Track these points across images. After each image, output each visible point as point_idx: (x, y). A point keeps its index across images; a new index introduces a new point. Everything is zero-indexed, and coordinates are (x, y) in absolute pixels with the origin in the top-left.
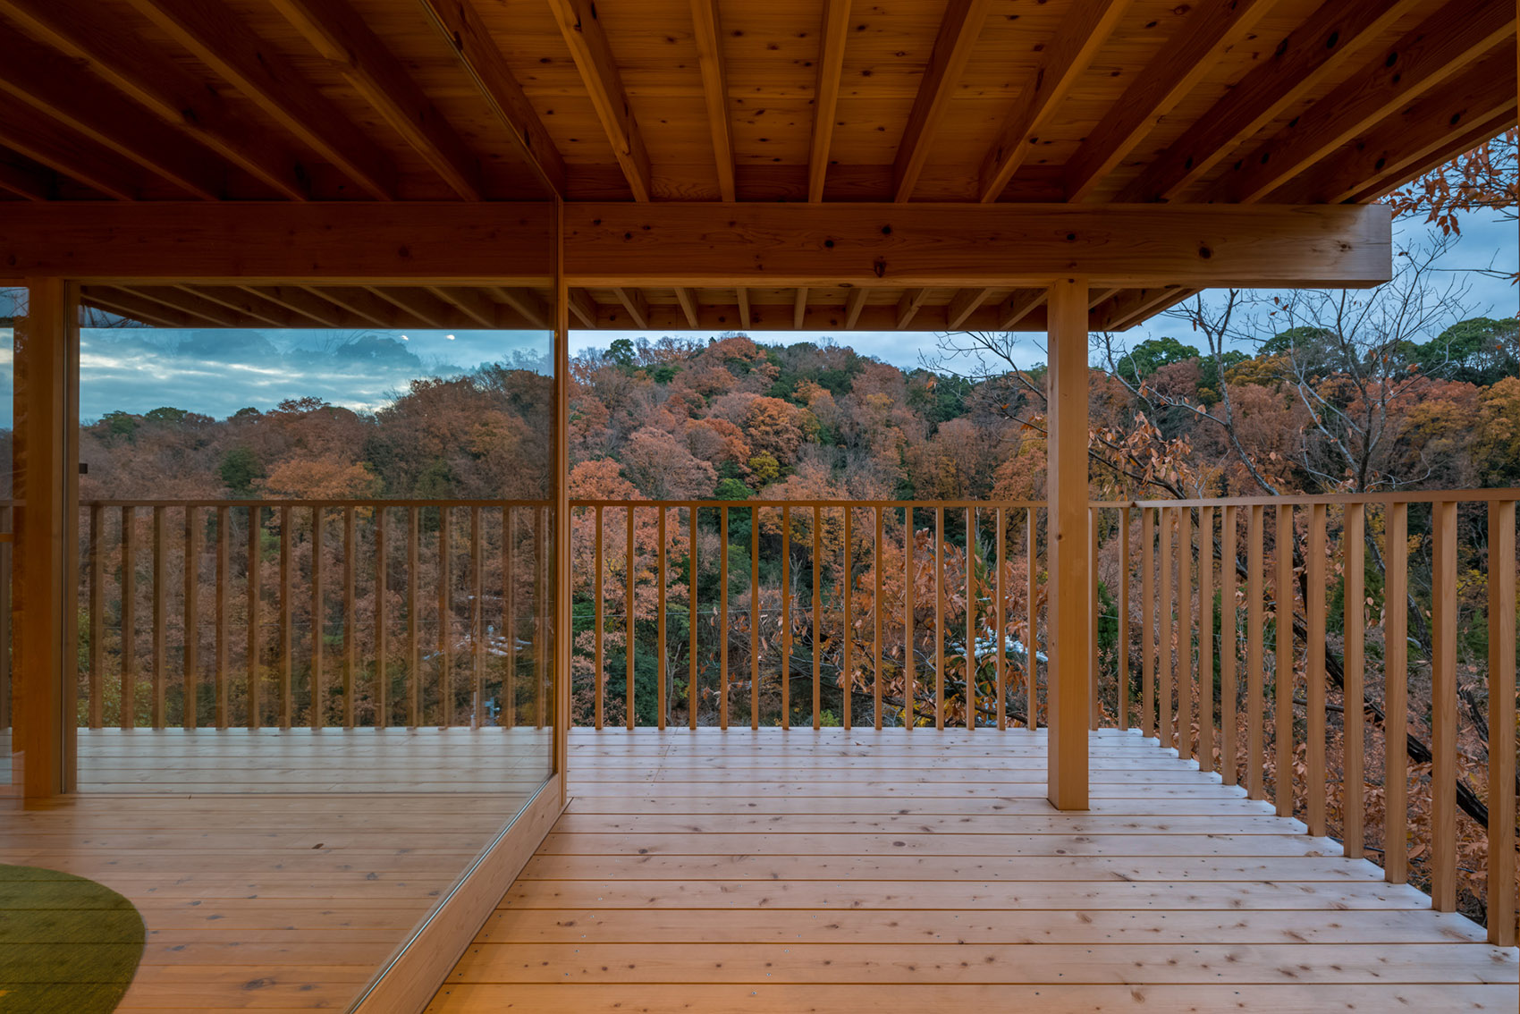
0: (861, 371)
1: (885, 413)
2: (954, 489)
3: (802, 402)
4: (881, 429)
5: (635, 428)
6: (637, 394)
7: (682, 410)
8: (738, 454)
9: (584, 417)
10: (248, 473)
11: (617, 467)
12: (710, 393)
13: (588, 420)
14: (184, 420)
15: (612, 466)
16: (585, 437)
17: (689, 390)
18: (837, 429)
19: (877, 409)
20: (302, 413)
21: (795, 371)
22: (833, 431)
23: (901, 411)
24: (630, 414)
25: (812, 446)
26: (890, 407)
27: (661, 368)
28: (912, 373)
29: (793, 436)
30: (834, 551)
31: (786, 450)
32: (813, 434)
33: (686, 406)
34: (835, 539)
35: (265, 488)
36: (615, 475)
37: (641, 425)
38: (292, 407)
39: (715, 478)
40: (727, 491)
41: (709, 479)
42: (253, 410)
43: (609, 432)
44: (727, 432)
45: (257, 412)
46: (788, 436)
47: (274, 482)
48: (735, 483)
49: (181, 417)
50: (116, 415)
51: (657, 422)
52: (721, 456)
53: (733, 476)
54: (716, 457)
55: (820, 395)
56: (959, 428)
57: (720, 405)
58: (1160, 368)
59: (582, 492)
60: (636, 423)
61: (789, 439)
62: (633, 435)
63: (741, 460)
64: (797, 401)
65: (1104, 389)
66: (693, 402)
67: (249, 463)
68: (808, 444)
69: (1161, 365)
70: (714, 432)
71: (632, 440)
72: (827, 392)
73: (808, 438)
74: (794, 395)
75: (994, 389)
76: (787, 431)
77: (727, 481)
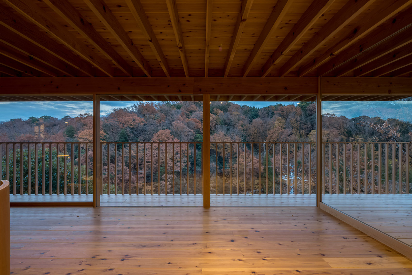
0: (230, 106)
1: (238, 117)
2: (257, 137)
3: (215, 114)
4: (237, 121)
5: (172, 121)
6: (173, 112)
7: (185, 116)
8: (200, 128)
9: (159, 118)
10: (72, 133)
11: (170, 131)
12: (191, 112)
13: (161, 119)
14: (50, 119)
15: (168, 131)
16: (160, 123)
17: (186, 111)
18: (225, 121)
19: (236, 116)
20: (85, 117)
21: (213, 106)
22: (224, 121)
23: (242, 117)
24: (171, 117)
25: (219, 125)
26: (239, 115)
27: (177, 105)
28: (243, 106)
29: (214, 123)
30: (227, 153)
31: (212, 127)
32: (219, 122)
33: (185, 115)
34: (227, 150)
35: (78, 137)
36: (169, 133)
37: (174, 120)
38: (82, 116)
39: (194, 134)
40: (198, 137)
41: (193, 134)
42: (68, 116)
43: (166, 122)
44: (197, 122)
45: (69, 117)
46: (213, 123)
47: (80, 135)
48: (199, 135)
49: (49, 118)
50: (32, 118)
51: (178, 119)
52: (196, 128)
53: (199, 134)
54: (194, 129)
55: (220, 112)
56: (257, 121)
57: (194, 115)
58: (310, 105)
59: (161, 138)
60: (173, 120)
61: (213, 124)
62: (173, 123)
63: (201, 129)
64: (214, 114)
65: (295, 110)
66: (187, 114)
67: (72, 130)
68: (218, 125)
69: (310, 104)
70: (193, 122)
71: (173, 124)
72: (222, 112)
73: (218, 124)
74: (213, 112)
75: (265, 110)
76: (212, 122)
77: (197, 135)
